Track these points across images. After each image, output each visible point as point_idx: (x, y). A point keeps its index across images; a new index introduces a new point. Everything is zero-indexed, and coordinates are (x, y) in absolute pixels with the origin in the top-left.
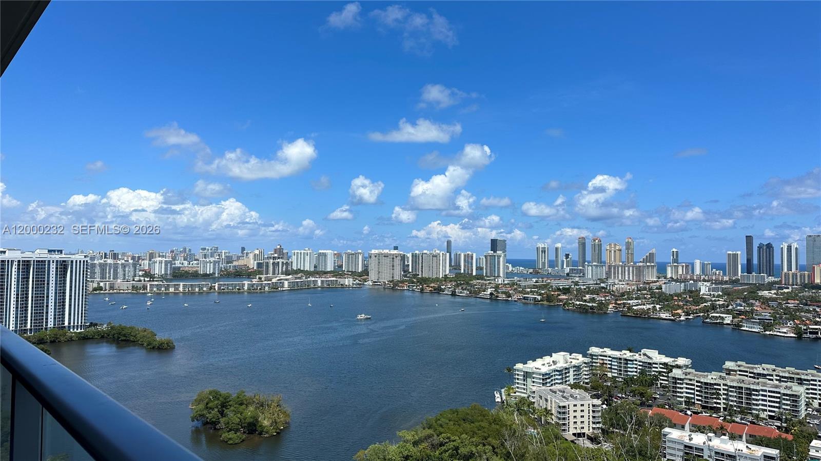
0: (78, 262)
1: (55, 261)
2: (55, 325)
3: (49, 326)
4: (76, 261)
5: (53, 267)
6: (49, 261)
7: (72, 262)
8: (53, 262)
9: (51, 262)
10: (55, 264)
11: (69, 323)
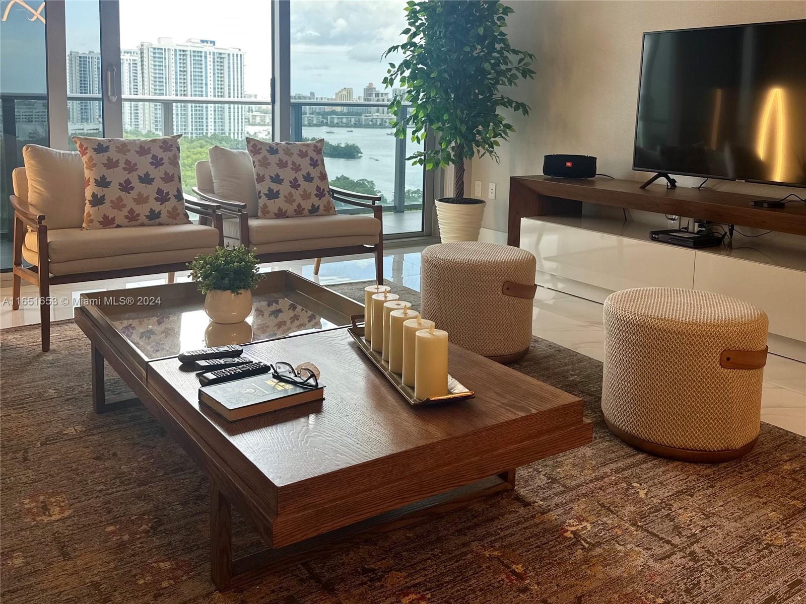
0: (235, 56)
1: (212, 54)
2: (215, 130)
3: (210, 131)
4: (233, 55)
5: (210, 59)
6: (206, 52)
7: (229, 55)
8: (210, 53)
9: (208, 53)
10: (212, 56)
11: (230, 130)
